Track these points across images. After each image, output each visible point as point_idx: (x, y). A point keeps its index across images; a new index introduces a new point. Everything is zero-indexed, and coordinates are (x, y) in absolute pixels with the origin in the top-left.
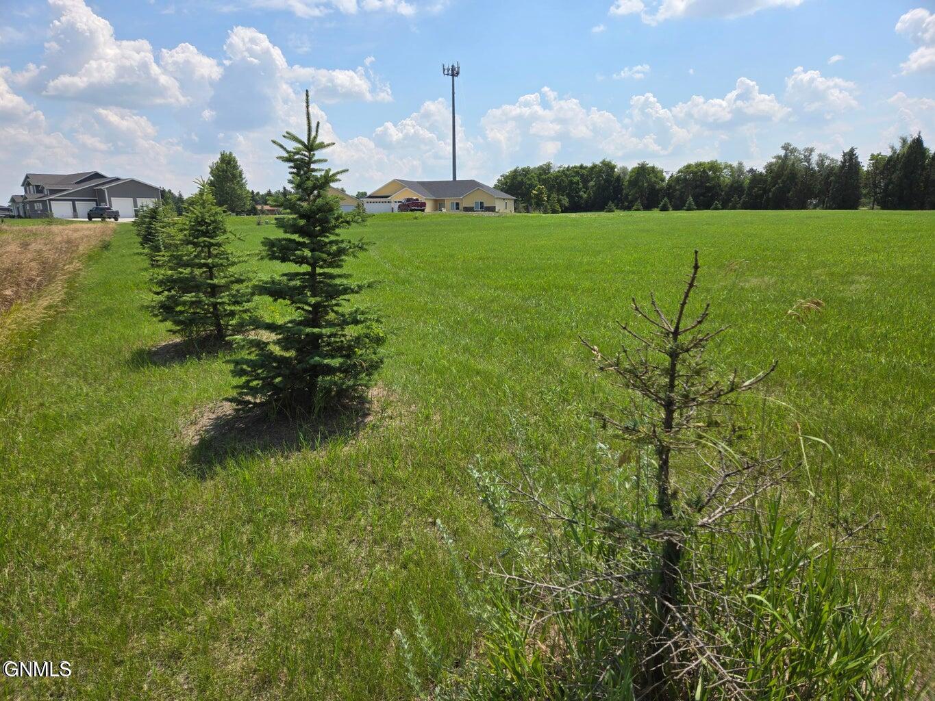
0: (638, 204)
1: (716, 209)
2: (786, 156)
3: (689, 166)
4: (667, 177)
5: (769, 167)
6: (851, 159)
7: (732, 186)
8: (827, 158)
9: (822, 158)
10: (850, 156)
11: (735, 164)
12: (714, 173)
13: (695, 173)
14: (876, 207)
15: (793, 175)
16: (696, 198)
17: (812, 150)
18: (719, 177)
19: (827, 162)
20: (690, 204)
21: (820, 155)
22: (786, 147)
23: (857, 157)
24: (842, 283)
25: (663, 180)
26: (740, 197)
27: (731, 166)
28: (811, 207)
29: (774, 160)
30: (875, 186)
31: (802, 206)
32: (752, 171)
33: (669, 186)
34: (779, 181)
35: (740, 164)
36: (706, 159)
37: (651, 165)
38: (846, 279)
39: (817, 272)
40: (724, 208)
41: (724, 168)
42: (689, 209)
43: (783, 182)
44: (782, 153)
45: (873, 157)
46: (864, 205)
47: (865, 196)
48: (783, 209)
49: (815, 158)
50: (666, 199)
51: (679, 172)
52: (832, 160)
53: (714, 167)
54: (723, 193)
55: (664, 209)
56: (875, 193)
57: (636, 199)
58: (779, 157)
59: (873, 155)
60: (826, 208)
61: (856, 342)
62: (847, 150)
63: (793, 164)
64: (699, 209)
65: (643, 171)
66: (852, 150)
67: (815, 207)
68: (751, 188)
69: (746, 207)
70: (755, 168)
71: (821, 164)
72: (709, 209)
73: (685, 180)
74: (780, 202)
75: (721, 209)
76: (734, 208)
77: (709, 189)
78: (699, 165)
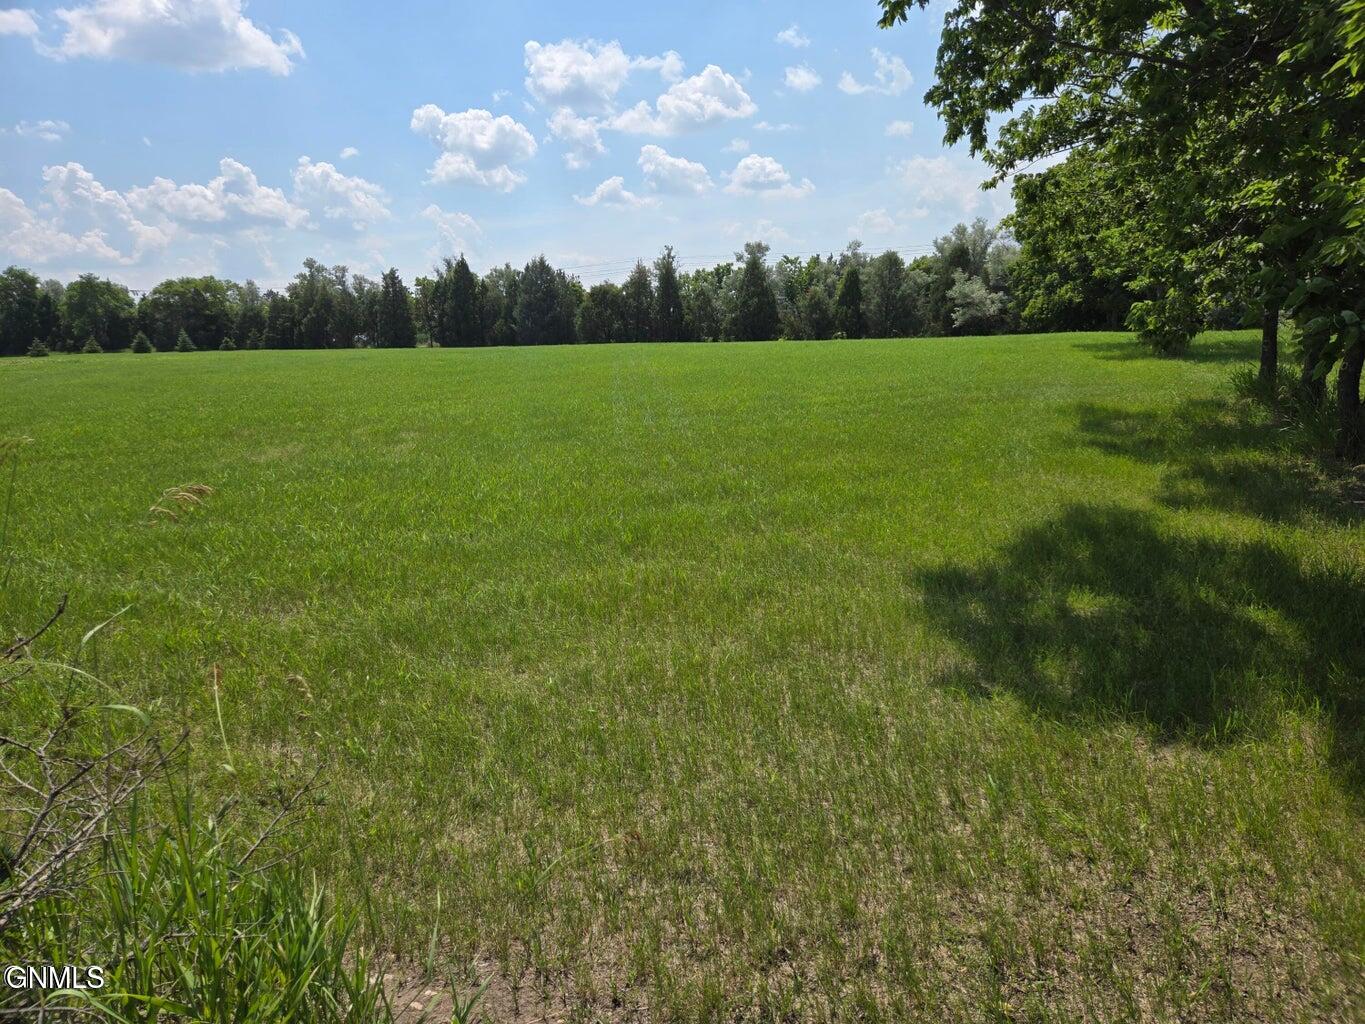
0: (91, 341)
1: (228, 348)
2: (312, 275)
3: (169, 284)
4: (137, 300)
5: (292, 289)
6: (394, 284)
7: (244, 315)
8: (366, 281)
9: (360, 281)
10: (392, 279)
11: (242, 284)
12: (214, 296)
13: (182, 295)
14: (434, 343)
15: (327, 303)
16: (191, 332)
17: (344, 270)
18: (222, 302)
19: (367, 287)
20: (184, 341)
21: (355, 277)
22: (310, 264)
23: (400, 281)
24: (387, 443)
25: (130, 304)
26: (260, 331)
27: (236, 286)
28: (359, 345)
29: (297, 281)
30: (430, 318)
31: (348, 344)
32: (270, 294)
33: (143, 314)
34: (310, 309)
35: (250, 283)
36: (197, 275)
37: (103, 279)
38: (391, 438)
39: (358, 431)
40: (240, 346)
41: (228, 289)
42: (184, 349)
43: (316, 311)
44: (306, 271)
45: (418, 282)
46: (423, 341)
47: (420, 330)
48: (324, 348)
49: (350, 281)
50: (140, 334)
51: (155, 292)
52: (372, 283)
53: (209, 284)
54: (234, 326)
55: (141, 349)
56: (431, 328)
57: (88, 334)
58: (302, 276)
59: (417, 280)
60: (378, 347)
61: (396, 520)
62: (387, 272)
63: (324, 288)
64: (201, 348)
65: (89, 289)
66: (393, 272)
67: (365, 345)
68: (273, 318)
69: (272, 345)
70: (275, 291)
71: (359, 288)
72: (217, 349)
73: (168, 305)
74: (316, 339)
75: (238, 348)
76: (256, 347)
77: (212, 319)
78: (187, 282)
